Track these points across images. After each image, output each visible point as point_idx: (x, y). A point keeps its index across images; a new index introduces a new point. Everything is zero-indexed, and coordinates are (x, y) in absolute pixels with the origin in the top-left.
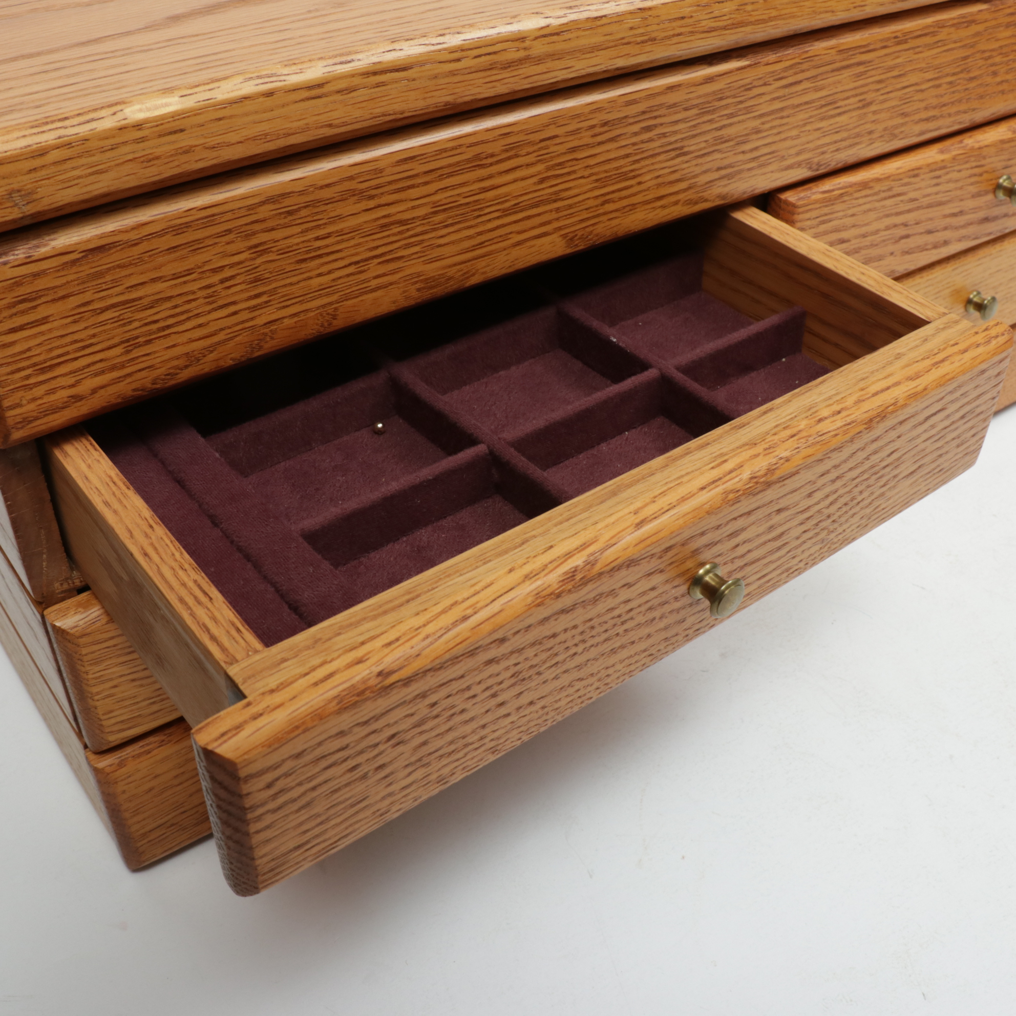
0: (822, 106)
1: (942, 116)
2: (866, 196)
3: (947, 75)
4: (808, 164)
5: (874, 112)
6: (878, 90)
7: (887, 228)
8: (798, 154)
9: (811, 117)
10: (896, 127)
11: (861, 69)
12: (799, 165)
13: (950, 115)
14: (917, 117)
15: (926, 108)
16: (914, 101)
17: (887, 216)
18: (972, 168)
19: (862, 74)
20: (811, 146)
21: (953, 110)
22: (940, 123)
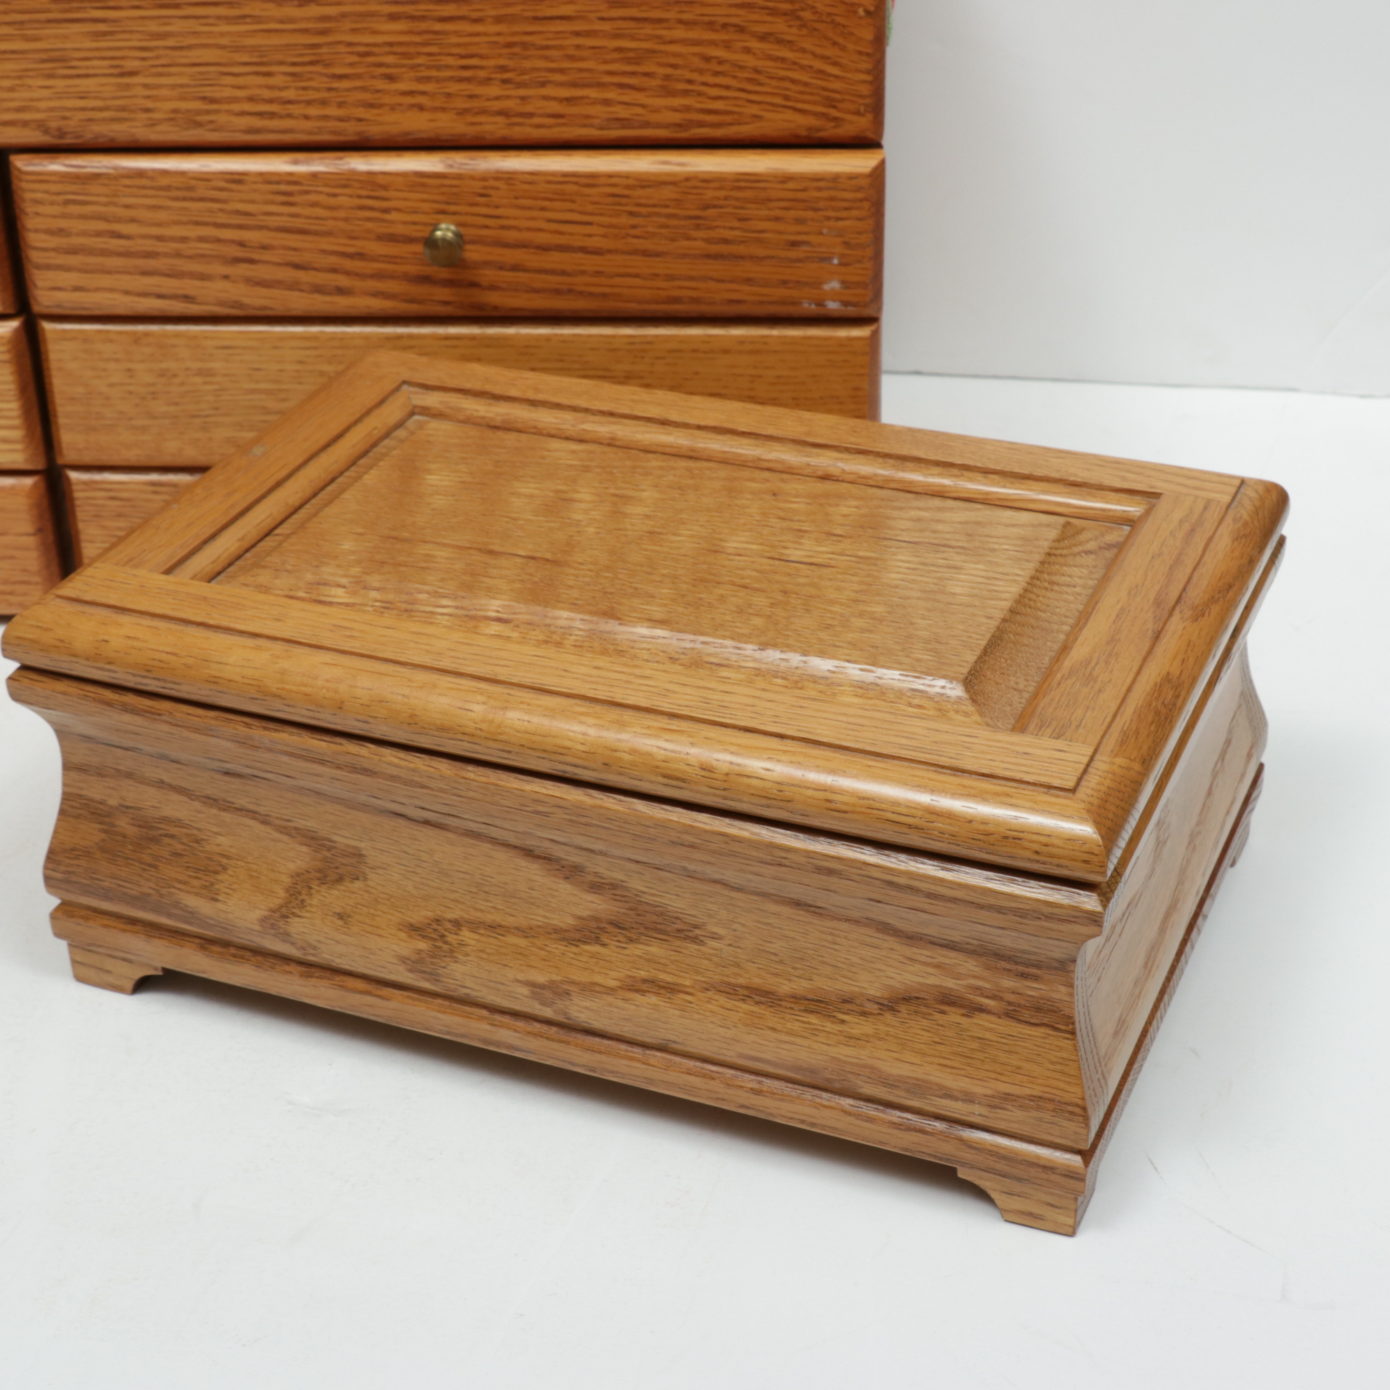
0: (44, 61)
1: (290, 116)
2: (143, 187)
3: (281, 63)
4: (42, 126)
5: (146, 86)
6: (143, 59)
7: (201, 239)
8: (19, 110)
9: (27, 70)
10: (199, 112)
11: (102, 27)
12: (25, 124)
13: (307, 117)
14: (236, 107)
15: (251, 99)
16: (220, 85)
17: (198, 223)
18: (360, 197)
19: (105, 34)
20: (43, 105)
21: (313, 111)
22: (288, 123)
